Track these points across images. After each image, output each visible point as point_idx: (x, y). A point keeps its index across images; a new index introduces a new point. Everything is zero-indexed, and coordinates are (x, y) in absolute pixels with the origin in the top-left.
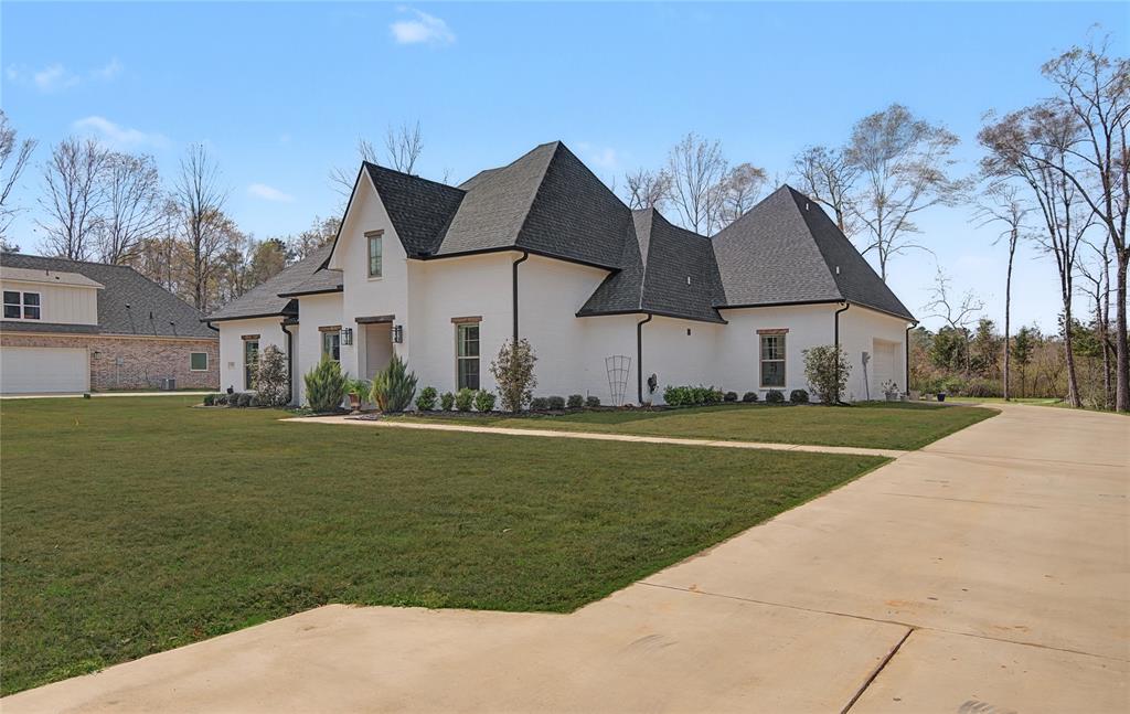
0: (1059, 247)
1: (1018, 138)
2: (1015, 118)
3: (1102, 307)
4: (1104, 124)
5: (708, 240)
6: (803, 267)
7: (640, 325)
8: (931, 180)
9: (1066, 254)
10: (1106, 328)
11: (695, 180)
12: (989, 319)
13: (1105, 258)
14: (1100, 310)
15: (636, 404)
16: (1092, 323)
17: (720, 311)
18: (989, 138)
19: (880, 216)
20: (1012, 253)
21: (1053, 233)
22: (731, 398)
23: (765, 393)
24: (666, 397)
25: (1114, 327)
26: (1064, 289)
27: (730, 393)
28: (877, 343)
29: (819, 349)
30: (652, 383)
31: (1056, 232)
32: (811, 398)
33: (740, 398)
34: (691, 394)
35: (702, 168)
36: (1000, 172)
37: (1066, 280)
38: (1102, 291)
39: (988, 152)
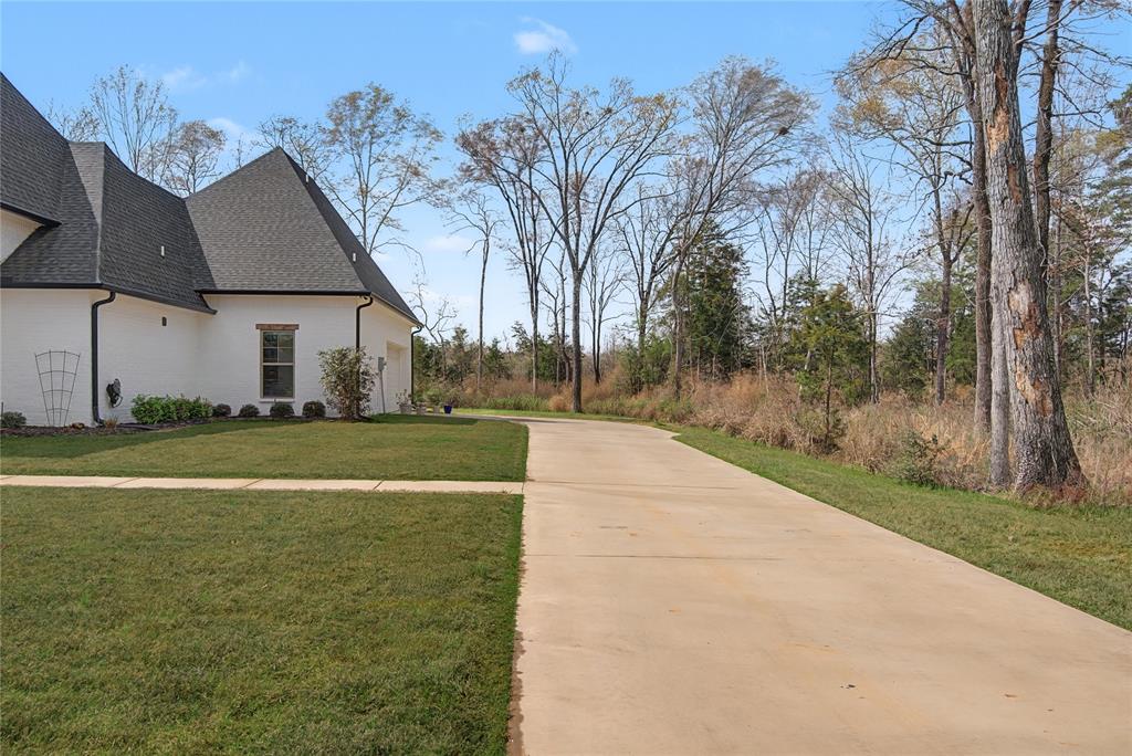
0: (528, 260)
1: (492, 147)
2: (487, 127)
3: (560, 321)
4: (564, 148)
5: (182, 201)
6: (314, 248)
7: (95, 307)
8: (416, 173)
9: (534, 268)
10: (563, 341)
11: (133, 130)
12: (463, 328)
13: (562, 275)
14: (557, 324)
15: (88, 422)
16: (551, 336)
17: (204, 296)
18: (466, 143)
19: (364, 206)
20: (485, 262)
21: (523, 247)
22: (222, 412)
23: (269, 407)
24: (135, 413)
25: (570, 341)
26: (532, 302)
27: (220, 406)
28: (390, 347)
29: (340, 352)
30: (113, 392)
31: (526, 245)
32: (330, 412)
33: (235, 412)
34: (173, 408)
35: (142, 116)
36: (477, 179)
37: (534, 292)
38: (560, 306)
39: (465, 158)
